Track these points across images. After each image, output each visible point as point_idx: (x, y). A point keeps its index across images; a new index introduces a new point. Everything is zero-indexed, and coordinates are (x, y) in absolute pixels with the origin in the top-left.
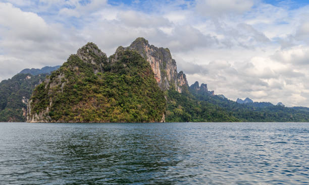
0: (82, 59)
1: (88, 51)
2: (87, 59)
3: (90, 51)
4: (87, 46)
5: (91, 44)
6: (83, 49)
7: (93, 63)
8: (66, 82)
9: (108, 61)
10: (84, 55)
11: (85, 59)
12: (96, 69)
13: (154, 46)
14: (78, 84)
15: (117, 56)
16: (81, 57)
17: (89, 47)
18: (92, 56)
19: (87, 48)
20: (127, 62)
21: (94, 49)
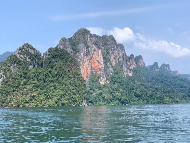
0: (19, 57)
1: (24, 50)
2: (23, 57)
3: (26, 51)
4: (23, 46)
5: (27, 44)
6: (20, 49)
7: (28, 60)
8: (4, 77)
9: (42, 57)
10: (21, 54)
11: (21, 57)
12: (31, 64)
13: (96, 35)
14: (12, 79)
15: (48, 53)
16: (18, 56)
17: (25, 47)
18: (27, 54)
19: (23, 48)
20: (55, 58)
21: (29, 49)
